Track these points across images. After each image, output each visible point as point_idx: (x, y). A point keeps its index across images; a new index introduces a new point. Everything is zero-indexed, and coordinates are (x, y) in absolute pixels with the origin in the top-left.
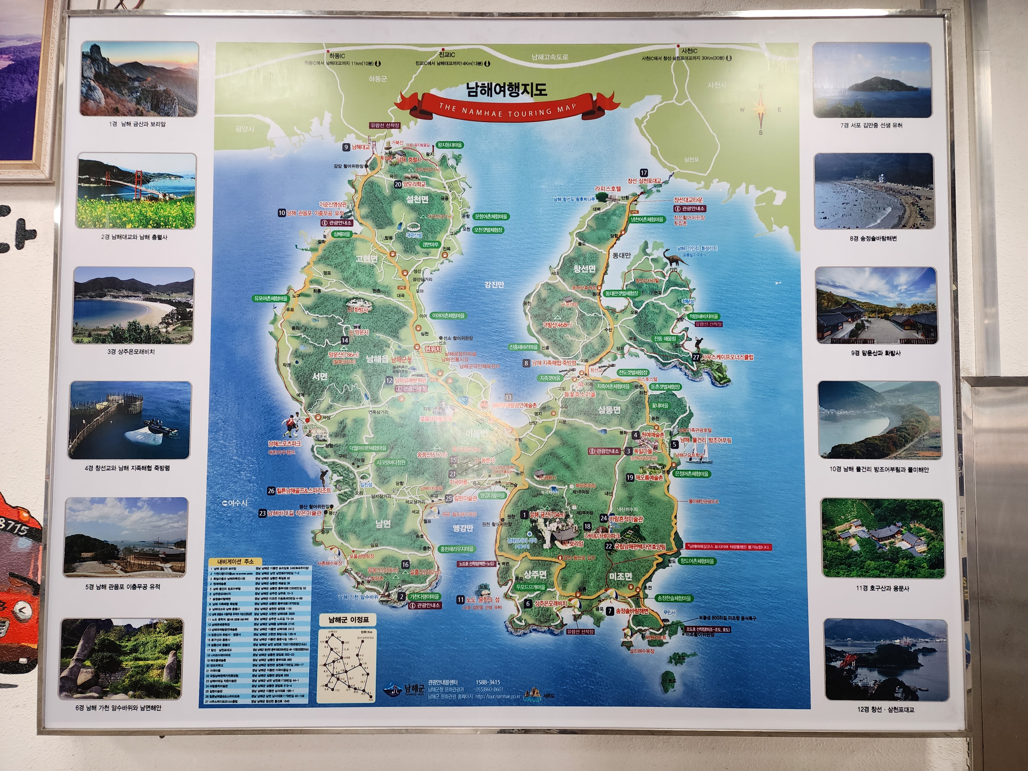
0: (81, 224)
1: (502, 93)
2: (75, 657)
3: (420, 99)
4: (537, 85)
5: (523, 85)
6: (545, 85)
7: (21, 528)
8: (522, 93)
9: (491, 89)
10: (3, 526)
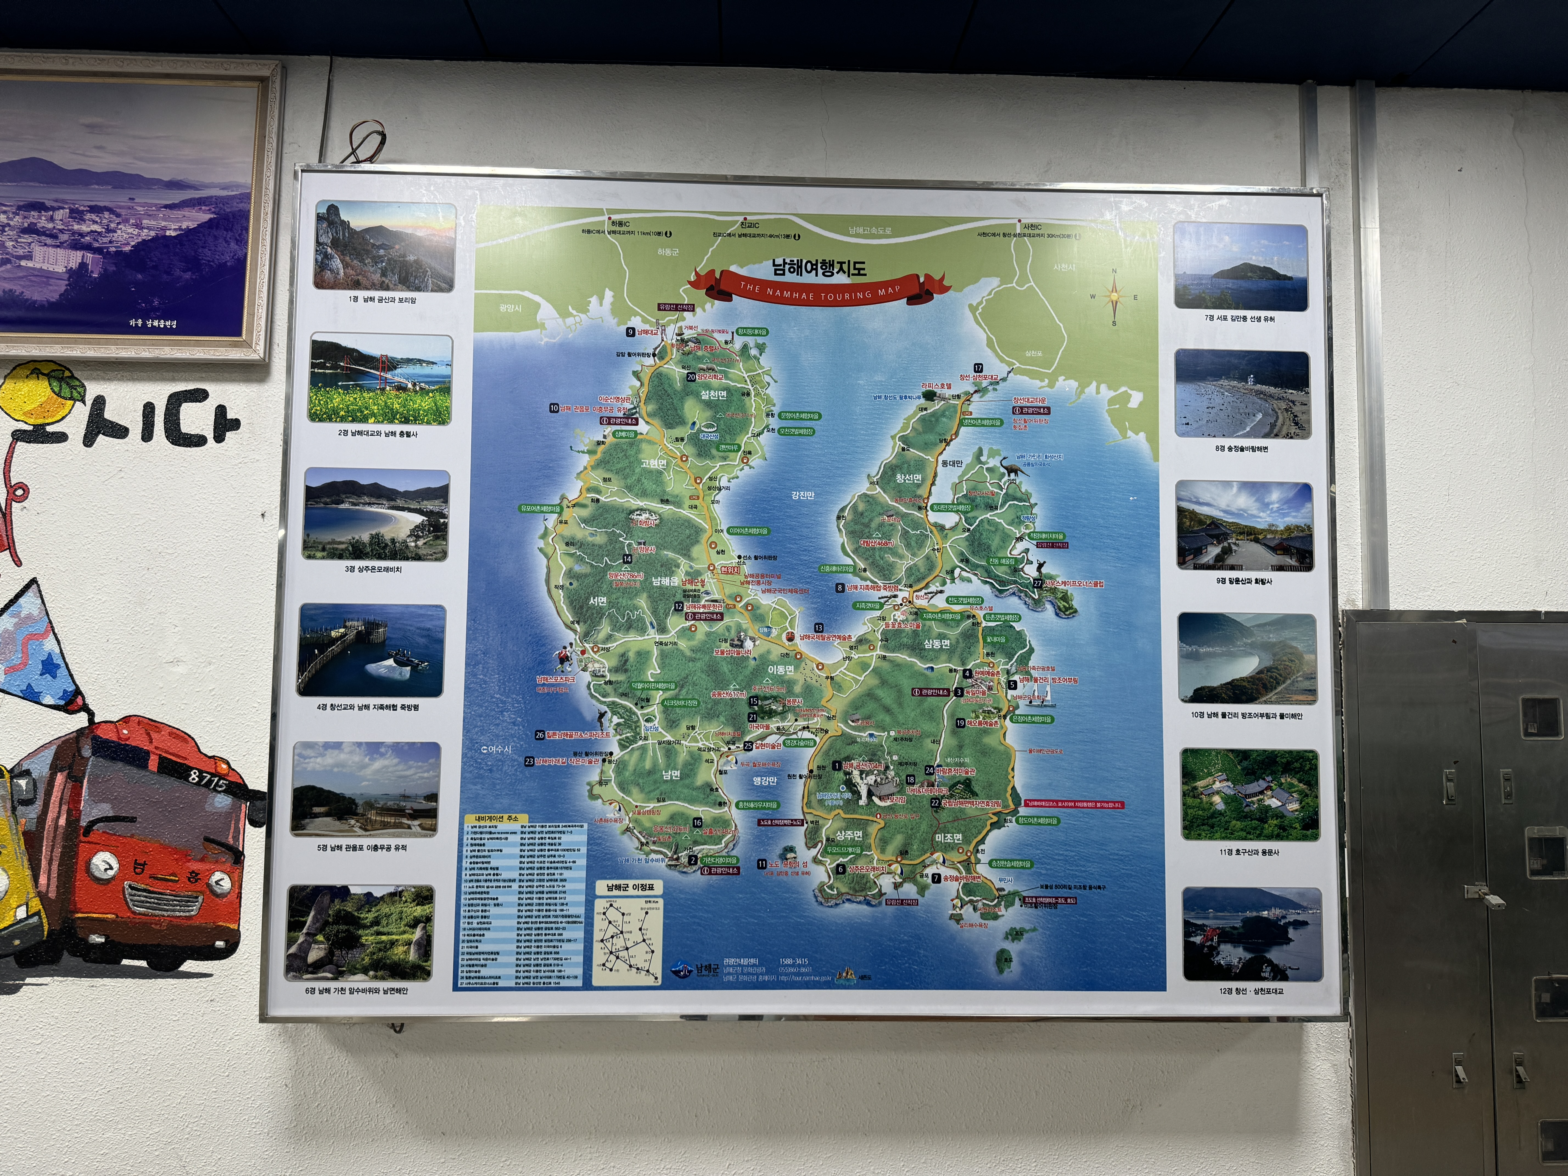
0: (314, 417)
1: (814, 272)
2: (305, 931)
3: (718, 277)
4: (855, 263)
5: (838, 263)
6: (864, 263)
7: (218, 782)
8: (838, 273)
9: (801, 267)
10: (197, 779)
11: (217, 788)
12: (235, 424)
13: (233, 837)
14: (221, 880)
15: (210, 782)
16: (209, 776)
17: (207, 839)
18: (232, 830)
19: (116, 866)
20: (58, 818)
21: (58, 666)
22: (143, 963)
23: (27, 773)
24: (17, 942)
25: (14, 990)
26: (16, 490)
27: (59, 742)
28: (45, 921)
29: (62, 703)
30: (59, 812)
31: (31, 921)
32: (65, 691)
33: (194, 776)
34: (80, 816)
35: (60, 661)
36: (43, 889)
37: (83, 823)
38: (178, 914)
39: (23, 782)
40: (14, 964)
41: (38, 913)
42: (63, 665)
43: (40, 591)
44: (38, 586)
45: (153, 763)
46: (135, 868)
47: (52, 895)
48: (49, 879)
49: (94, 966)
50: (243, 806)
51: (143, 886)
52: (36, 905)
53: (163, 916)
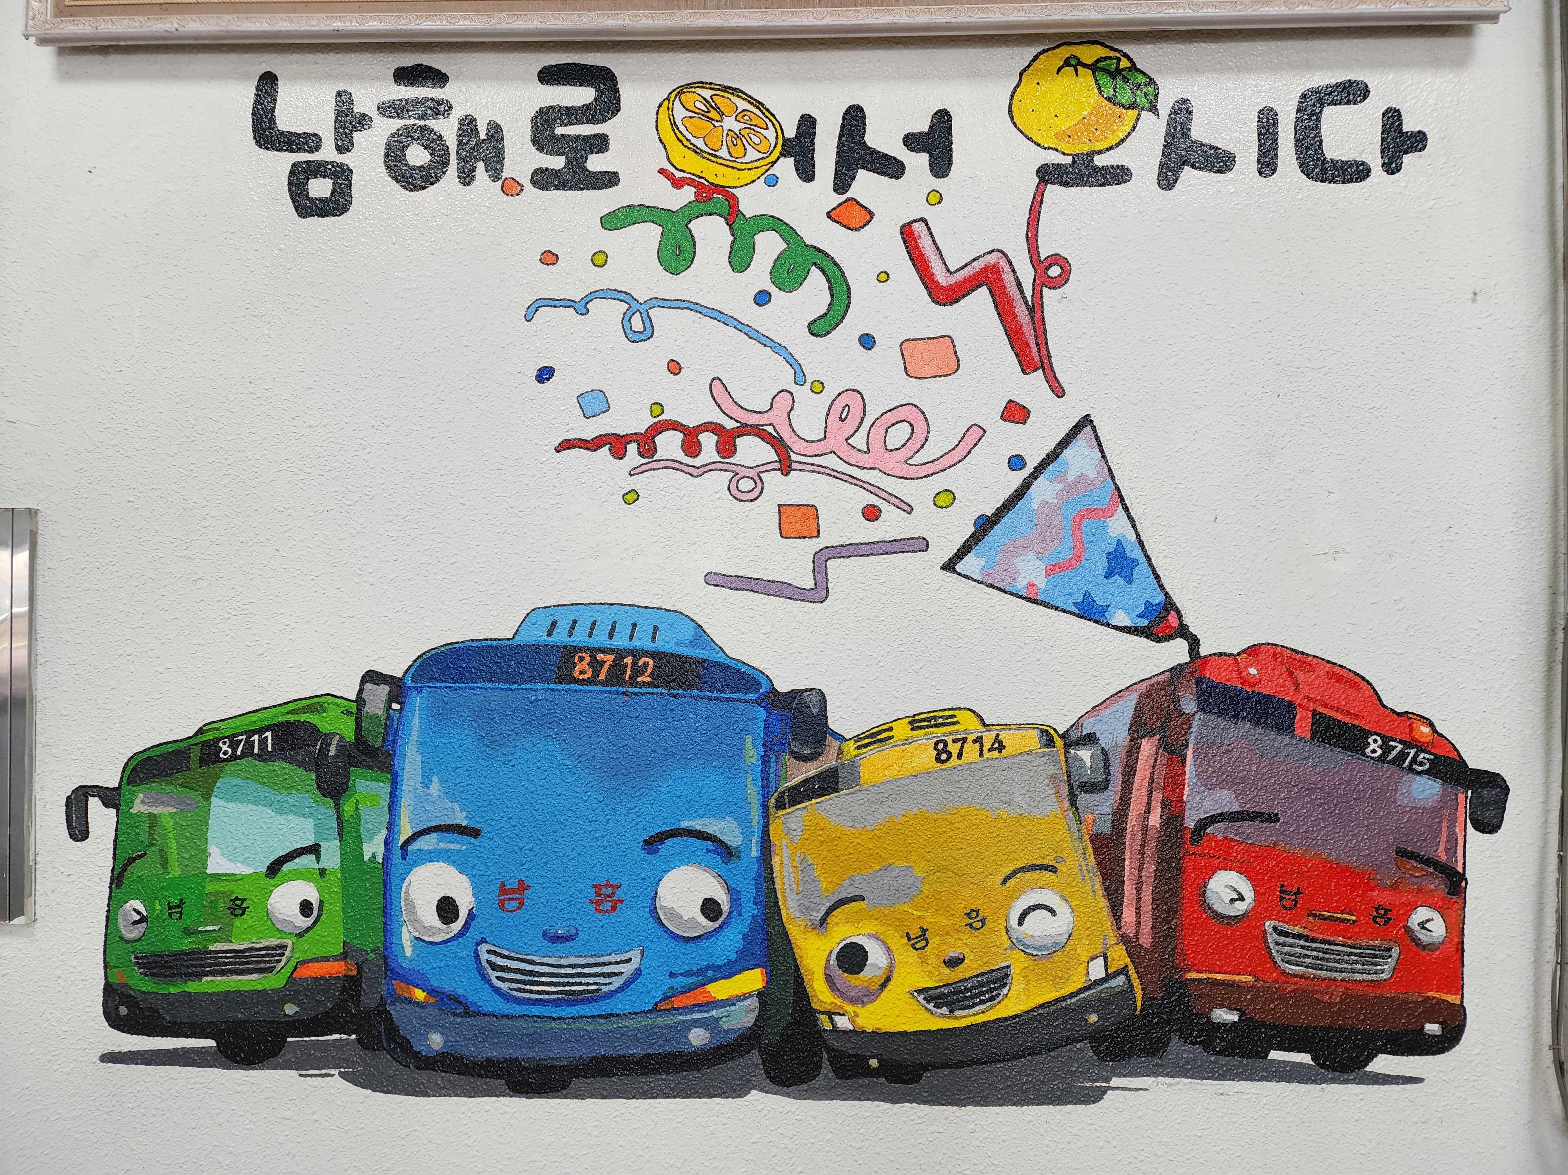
7: (1416, 755)
10: (1379, 752)
11: (1415, 766)
12: (1418, 141)
13: (1447, 850)
14: (1428, 921)
15: (1402, 756)
16: (1400, 747)
17: (1402, 853)
18: (1444, 838)
19: (1249, 894)
20: (1148, 812)
21: (1135, 562)
22: (1305, 1058)
23: (1090, 739)
24: (1093, 1018)
25: (1093, 1097)
26: (1050, 266)
27: (1143, 687)
28: (1136, 983)
29: (1144, 623)
30: (1149, 803)
31: (1113, 983)
32: (1148, 605)
33: (1373, 746)
34: (1183, 811)
35: (1137, 554)
36: (1131, 932)
37: (1190, 823)
38: (1358, 977)
39: (1085, 754)
40: (1091, 1054)
41: (1124, 971)
42: (1143, 560)
43: (1097, 438)
44: (1094, 430)
45: (1303, 725)
46: (1281, 899)
47: (1146, 940)
48: (1138, 914)
49: (1223, 1060)
50: (1461, 797)
51: (1297, 930)
52: (1120, 956)
53: (1335, 980)
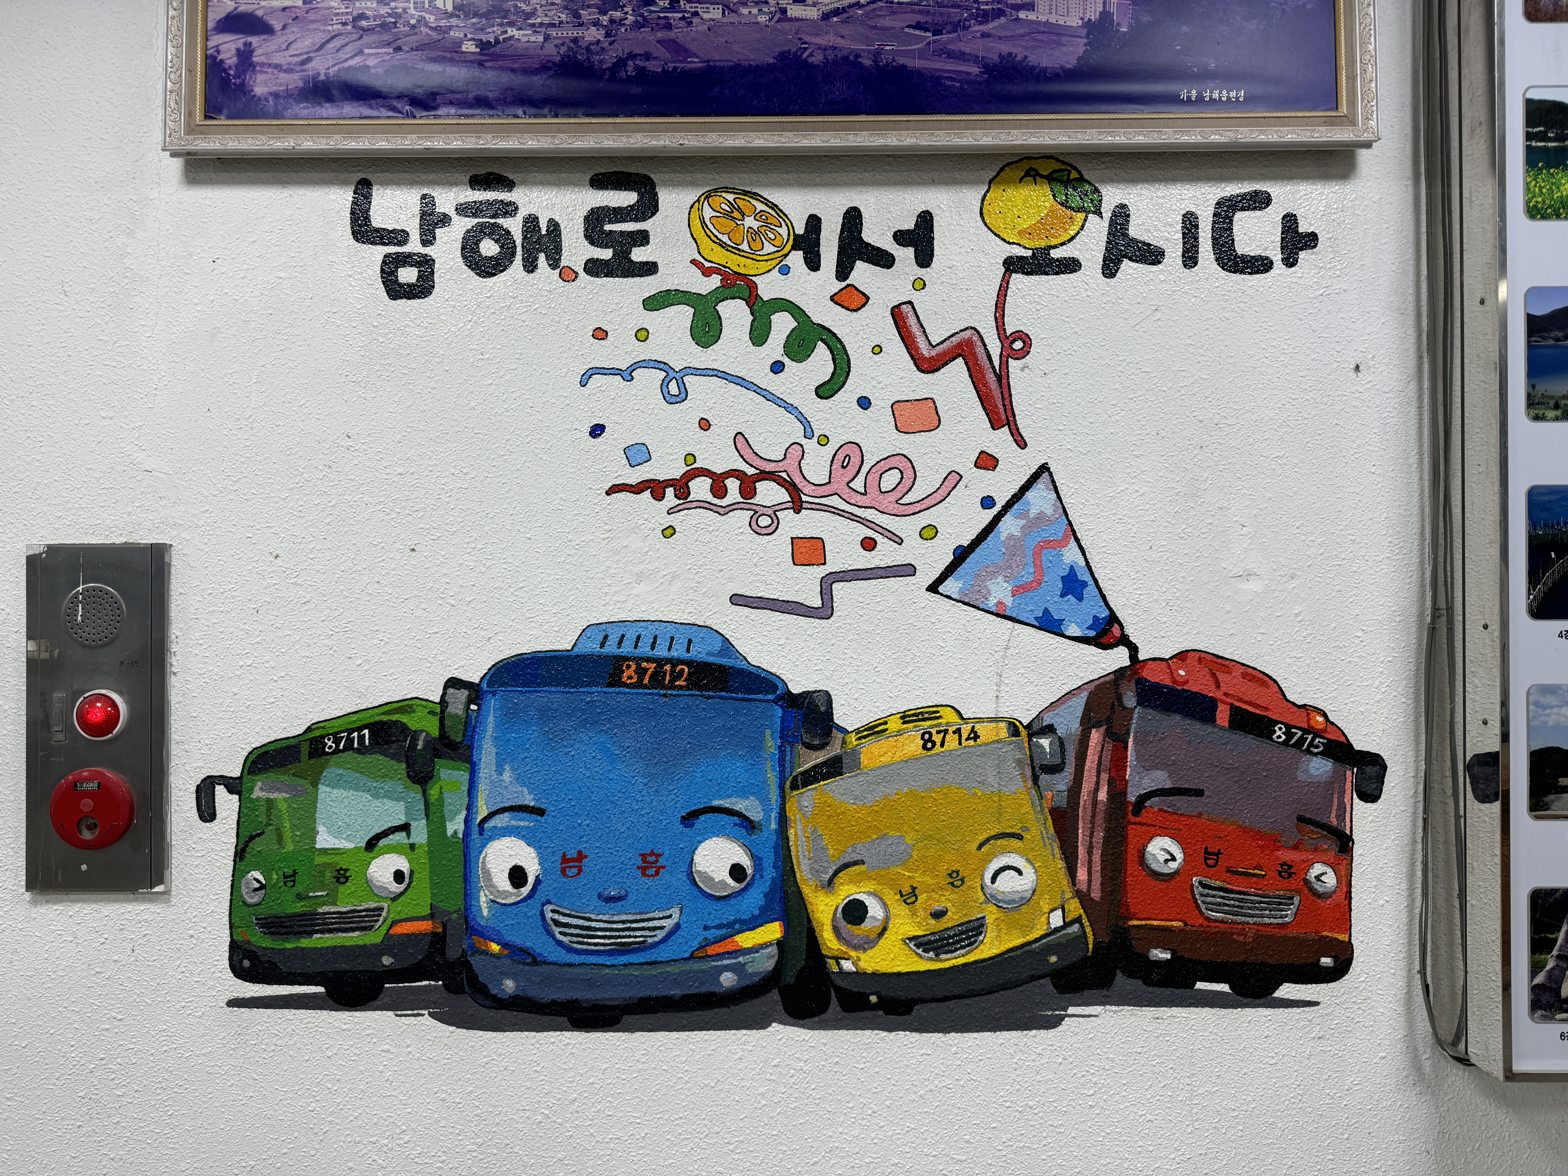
0: (1534, 212)
7: (1313, 740)
10: (1284, 737)
11: (1312, 749)
12: (1311, 241)
13: (1337, 816)
14: (1323, 874)
15: (1302, 740)
16: (1300, 733)
17: (1301, 819)
18: (1335, 807)
19: (1179, 855)
20: (1097, 790)
21: (1084, 584)
22: (1224, 988)
23: (1049, 730)
24: (1053, 959)
25: (1053, 1023)
26: (1014, 341)
27: (1092, 687)
28: (1088, 930)
29: (1092, 633)
30: (1097, 783)
31: (1070, 930)
32: (1095, 618)
33: (1279, 733)
34: (1126, 788)
35: (1087, 577)
36: (1083, 887)
37: (1132, 799)
38: (1267, 920)
39: (1045, 742)
40: (1052, 988)
41: (1078, 920)
42: (1091, 582)
43: (1053, 482)
44: (1051, 474)
45: (1223, 716)
46: (1206, 859)
47: (1096, 895)
48: (1090, 873)
49: (1158, 990)
50: (1349, 773)
51: (1218, 883)
52: (1075, 908)
53: (1248, 923)
